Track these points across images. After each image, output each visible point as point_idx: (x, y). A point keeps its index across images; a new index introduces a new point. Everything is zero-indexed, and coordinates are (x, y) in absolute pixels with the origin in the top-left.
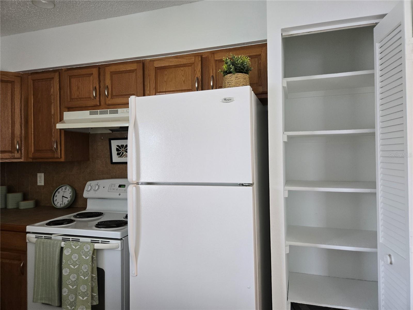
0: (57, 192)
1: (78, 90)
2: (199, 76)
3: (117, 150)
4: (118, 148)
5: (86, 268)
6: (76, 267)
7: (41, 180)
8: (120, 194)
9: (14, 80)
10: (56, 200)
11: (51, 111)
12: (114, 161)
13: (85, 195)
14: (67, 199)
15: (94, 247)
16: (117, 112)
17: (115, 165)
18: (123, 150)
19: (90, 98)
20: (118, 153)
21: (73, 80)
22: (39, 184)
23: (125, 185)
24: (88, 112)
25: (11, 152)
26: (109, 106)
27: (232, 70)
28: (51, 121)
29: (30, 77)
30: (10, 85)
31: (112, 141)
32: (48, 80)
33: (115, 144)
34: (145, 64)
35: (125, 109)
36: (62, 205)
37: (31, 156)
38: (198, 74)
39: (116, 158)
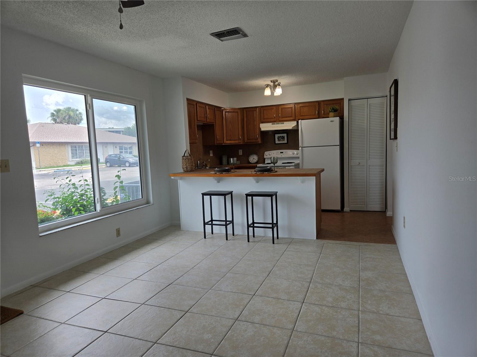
0: (250, 157)
1: (267, 115)
3: (278, 138)
7: (241, 152)
8: (282, 156)
10: (250, 160)
12: (276, 143)
13: (265, 157)
14: (256, 160)
16: (283, 123)
17: (276, 145)
18: (280, 138)
19: (272, 118)
21: (265, 111)
22: (240, 154)
24: (271, 123)
25: (238, 140)
26: (280, 121)
27: (332, 111)
28: (255, 128)
29: (245, 110)
30: (237, 112)
31: (275, 135)
32: (253, 111)
33: (277, 136)
34: (296, 105)
35: (287, 122)
36: (254, 162)
37: (245, 142)
38: (318, 109)
39: (277, 142)
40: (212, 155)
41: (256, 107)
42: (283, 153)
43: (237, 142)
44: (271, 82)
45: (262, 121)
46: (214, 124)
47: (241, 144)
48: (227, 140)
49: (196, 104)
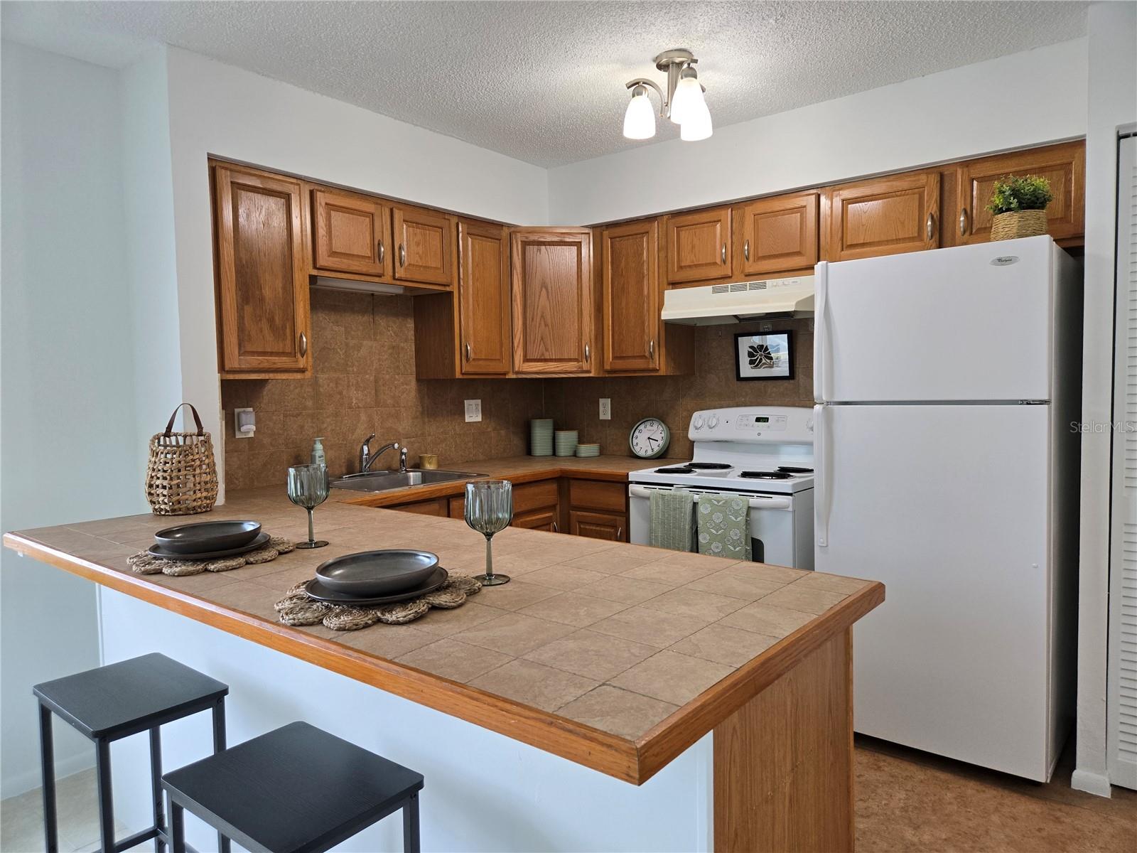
0: (637, 431)
1: (692, 251)
2: (936, 212)
3: (750, 355)
4: (751, 350)
5: (736, 535)
6: (719, 532)
7: (605, 410)
8: (759, 434)
9: (580, 240)
10: (637, 444)
11: (643, 290)
12: (742, 375)
13: (692, 434)
14: (657, 443)
15: (748, 504)
16: (764, 286)
17: (744, 383)
18: (761, 355)
19: (715, 263)
20: (750, 360)
21: (683, 234)
22: (602, 417)
23: (768, 418)
24: (710, 288)
25: (578, 360)
26: (749, 276)
27: (1012, 206)
28: (643, 308)
29: (606, 233)
30: (574, 249)
31: (739, 338)
32: (639, 236)
33: (745, 343)
34: (823, 199)
35: (779, 281)
36: (650, 453)
37: (607, 367)
38: (933, 208)
39: (746, 370)
40: (479, 419)
41: (650, 219)
42: (766, 420)
43: (571, 366)
44: (660, 67)
45: (671, 278)
46: (448, 289)
47: (591, 375)
48: (526, 360)
49: (312, 193)
